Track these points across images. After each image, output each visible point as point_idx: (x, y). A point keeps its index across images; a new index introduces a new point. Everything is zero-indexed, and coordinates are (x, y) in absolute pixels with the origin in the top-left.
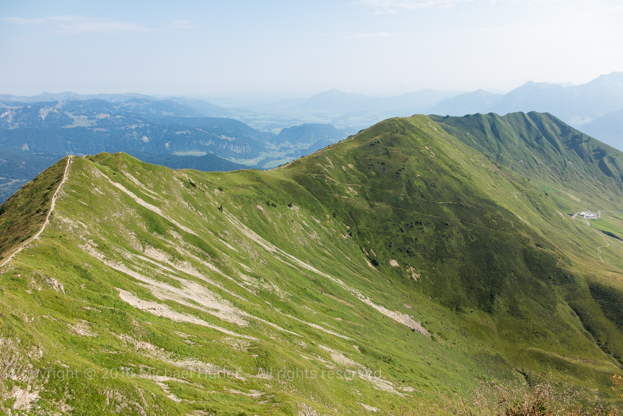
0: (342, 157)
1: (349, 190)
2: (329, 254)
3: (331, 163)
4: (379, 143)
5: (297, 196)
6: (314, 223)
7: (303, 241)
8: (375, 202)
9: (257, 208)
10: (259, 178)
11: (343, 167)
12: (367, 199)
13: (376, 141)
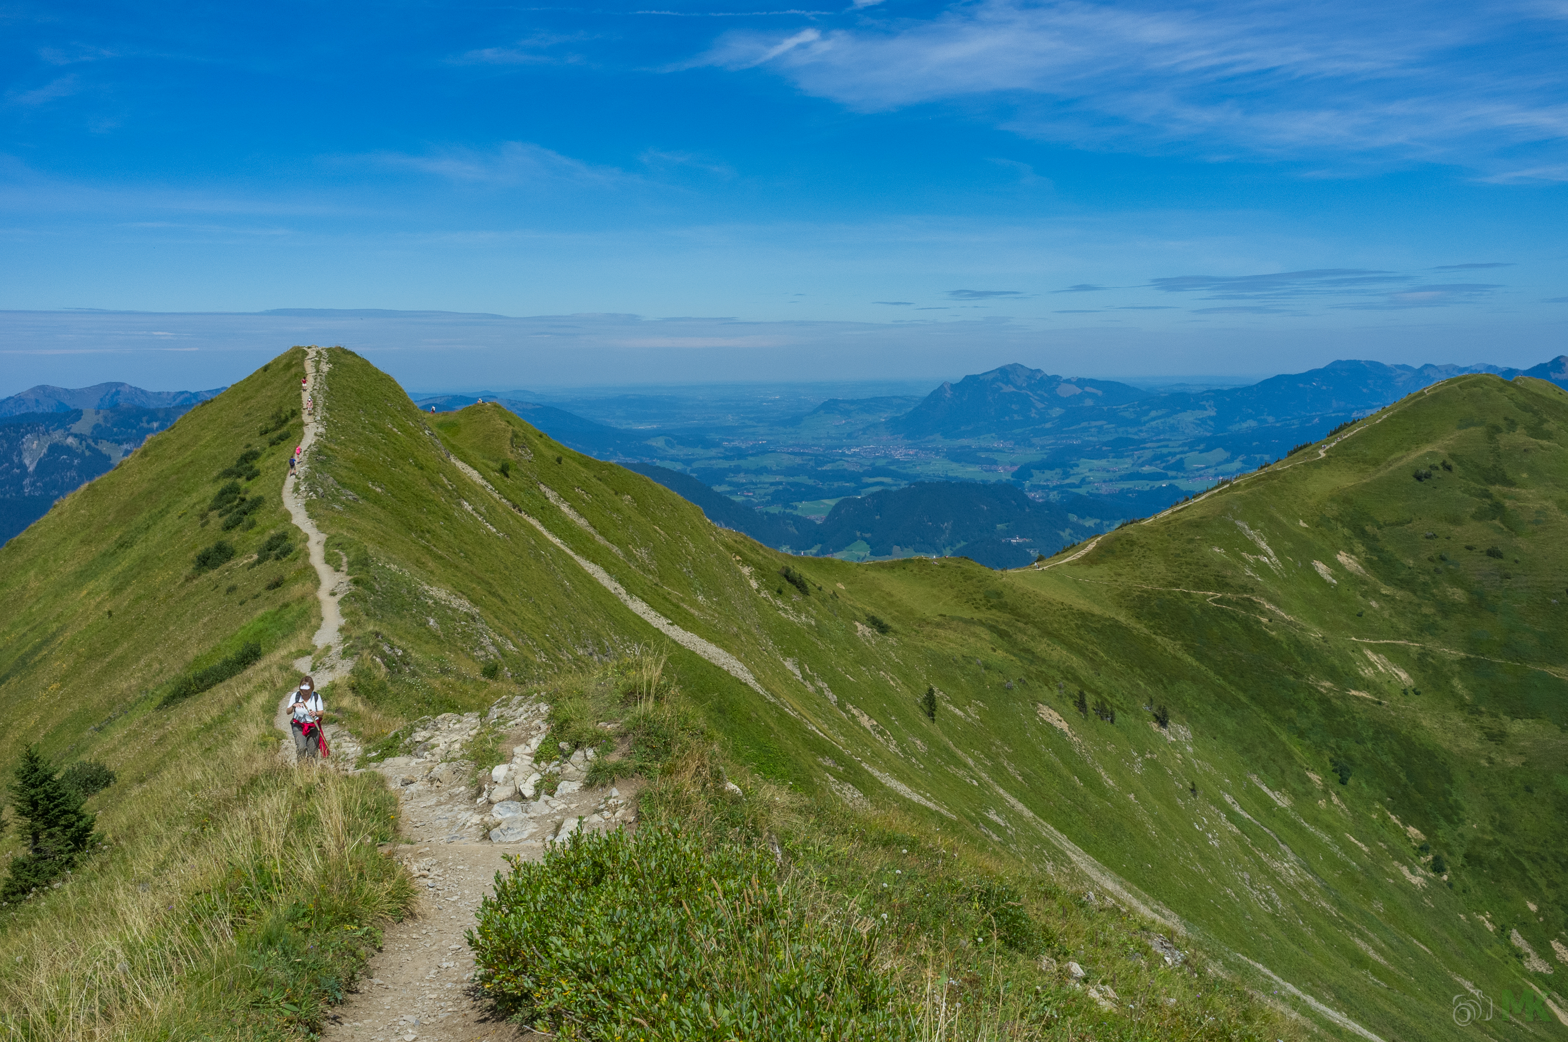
0: (1301, 523)
1: (1371, 664)
2: (1381, 960)
3: (1263, 545)
4: (1449, 468)
5: (1165, 681)
6: (1268, 806)
7: (1261, 891)
8: (1506, 719)
9: (1042, 719)
10: (999, 595)
11: (1321, 568)
12: (1462, 705)
13: (1437, 462)
